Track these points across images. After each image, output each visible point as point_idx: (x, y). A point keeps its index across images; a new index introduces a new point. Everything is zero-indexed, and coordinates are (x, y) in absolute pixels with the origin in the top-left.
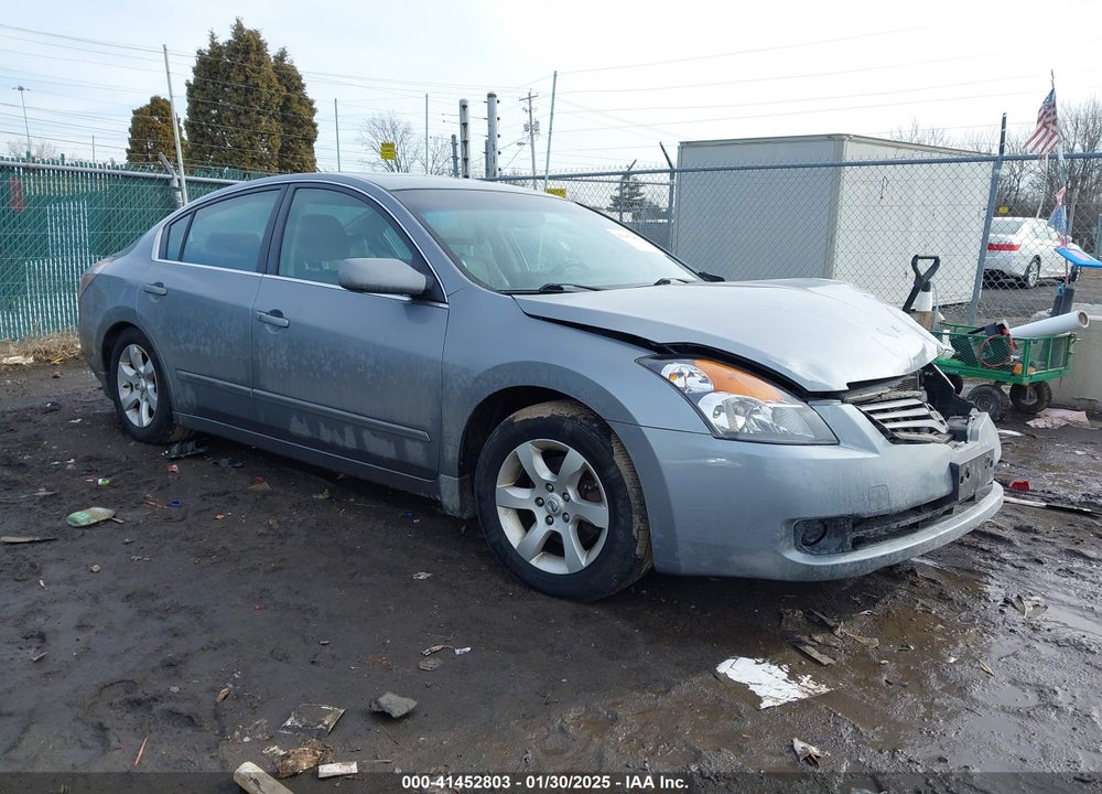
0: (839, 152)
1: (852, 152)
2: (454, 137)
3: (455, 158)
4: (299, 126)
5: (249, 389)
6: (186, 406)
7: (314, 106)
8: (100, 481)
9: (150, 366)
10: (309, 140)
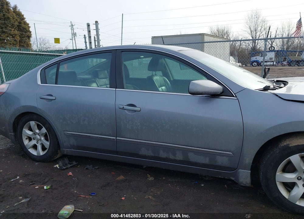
0: (203, 39)
1: (206, 39)
2: (85, 35)
3: (86, 42)
4: (25, 32)
5: (115, 138)
6: (69, 146)
7: (29, 25)
8: (45, 187)
9: (44, 130)
10: (29, 37)
